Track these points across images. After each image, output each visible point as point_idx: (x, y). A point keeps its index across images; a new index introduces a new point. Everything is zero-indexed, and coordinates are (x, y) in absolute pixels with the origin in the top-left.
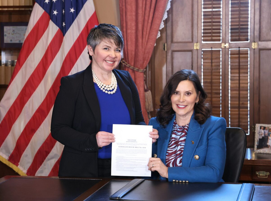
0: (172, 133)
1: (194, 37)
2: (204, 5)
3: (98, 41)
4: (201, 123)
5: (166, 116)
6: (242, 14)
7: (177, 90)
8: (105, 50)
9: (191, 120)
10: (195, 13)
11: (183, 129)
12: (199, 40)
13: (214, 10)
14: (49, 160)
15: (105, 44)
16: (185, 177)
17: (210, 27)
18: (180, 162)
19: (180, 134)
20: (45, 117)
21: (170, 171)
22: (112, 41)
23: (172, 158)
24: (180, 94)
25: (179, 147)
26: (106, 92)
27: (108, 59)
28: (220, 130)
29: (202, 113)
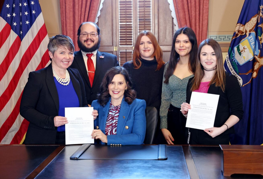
0: (109, 111)
1: (114, 42)
2: (120, 20)
3: (56, 48)
4: (129, 103)
5: (105, 99)
6: (147, 27)
7: (113, 81)
8: (61, 54)
9: (122, 102)
10: (114, 25)
11: (117, 108)
12: (117, 44)
13: (127, 23)
14: (10, 132)
15: (61, 50)
16: (119, 142)
17: (125, 36)
18: (115, 131)
19: (114, 111)
20: (8, 101)
21: (108, 138)
22: (66, 47)
23: (110, 128)
24: (115, 84)
25: (114, 121)
26: (62, 84)
27: (64, 60)
28: (142, 108)
29: (129, 97)
